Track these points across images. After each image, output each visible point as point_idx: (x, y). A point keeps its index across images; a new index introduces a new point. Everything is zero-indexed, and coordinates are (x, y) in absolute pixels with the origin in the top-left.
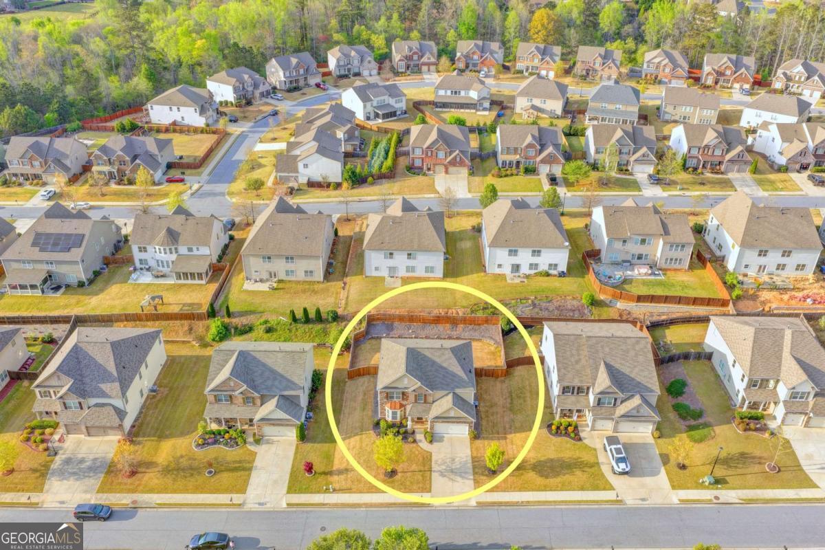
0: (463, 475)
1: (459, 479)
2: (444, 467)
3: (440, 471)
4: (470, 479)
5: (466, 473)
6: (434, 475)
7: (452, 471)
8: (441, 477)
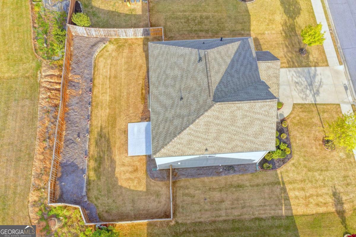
0: (312, 75)
1: (317, 79)
2: (308, 92)
3: (314, 96)
4: (316, 70)
5: (309, 73)
6: (319, 100)
7: (311, 84)
8: (320, 95)
